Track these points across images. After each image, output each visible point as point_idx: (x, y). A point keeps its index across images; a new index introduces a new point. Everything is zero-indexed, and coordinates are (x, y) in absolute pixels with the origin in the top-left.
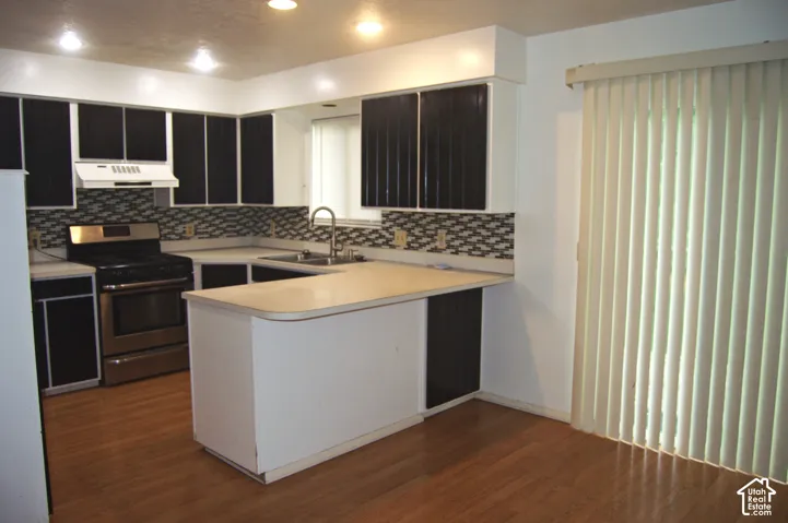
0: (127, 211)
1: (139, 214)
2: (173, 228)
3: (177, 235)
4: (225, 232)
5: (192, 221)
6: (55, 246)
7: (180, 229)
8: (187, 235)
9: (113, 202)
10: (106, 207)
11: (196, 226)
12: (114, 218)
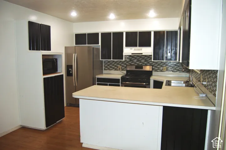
0: (144, 62)
1: (148, 63)
2: (159, 68)
3: (160, 70)
4: (178, 70)
5: (166, 66)
6: (124, 70)
7: (161, 68)
8: (164, 70)
9: (140, 59)
10: (138, 60)
11: (167, 68)
12: (140, 64)
